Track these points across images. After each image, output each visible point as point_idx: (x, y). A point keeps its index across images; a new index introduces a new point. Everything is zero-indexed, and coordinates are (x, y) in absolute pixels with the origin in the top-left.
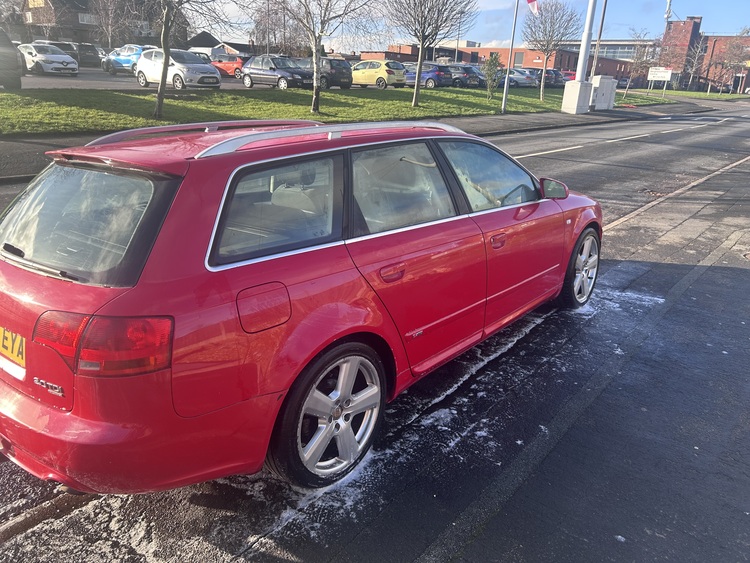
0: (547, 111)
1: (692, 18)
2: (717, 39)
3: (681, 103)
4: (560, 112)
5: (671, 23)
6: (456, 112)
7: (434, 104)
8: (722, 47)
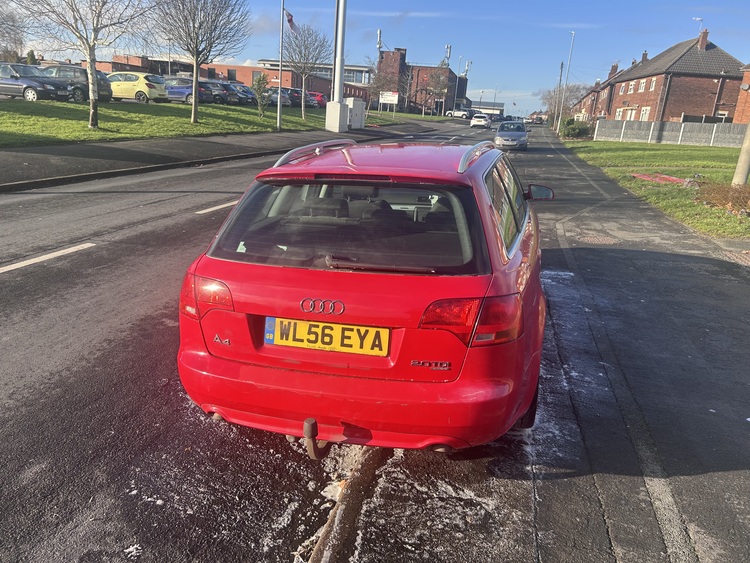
0: (314, 129)
1: (399, 50)
2: (421, 69)
3: (409, 123)
4: (324, 130)
5: (382, 53)
6: (237, 129)
7: (211, 120)
8: (425, 76)
